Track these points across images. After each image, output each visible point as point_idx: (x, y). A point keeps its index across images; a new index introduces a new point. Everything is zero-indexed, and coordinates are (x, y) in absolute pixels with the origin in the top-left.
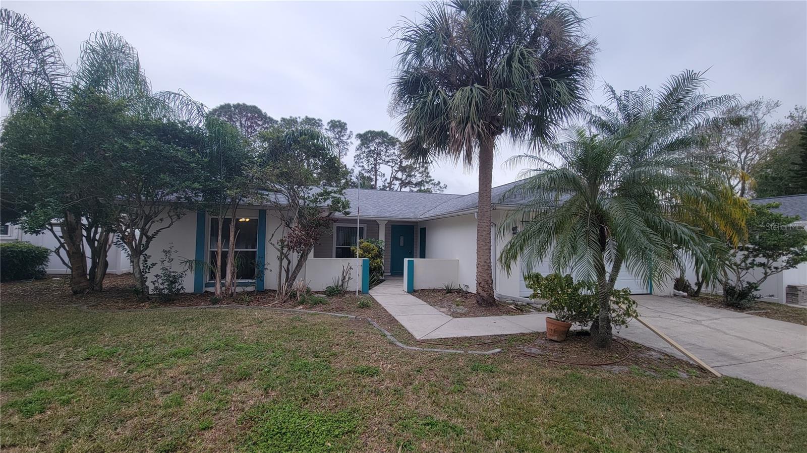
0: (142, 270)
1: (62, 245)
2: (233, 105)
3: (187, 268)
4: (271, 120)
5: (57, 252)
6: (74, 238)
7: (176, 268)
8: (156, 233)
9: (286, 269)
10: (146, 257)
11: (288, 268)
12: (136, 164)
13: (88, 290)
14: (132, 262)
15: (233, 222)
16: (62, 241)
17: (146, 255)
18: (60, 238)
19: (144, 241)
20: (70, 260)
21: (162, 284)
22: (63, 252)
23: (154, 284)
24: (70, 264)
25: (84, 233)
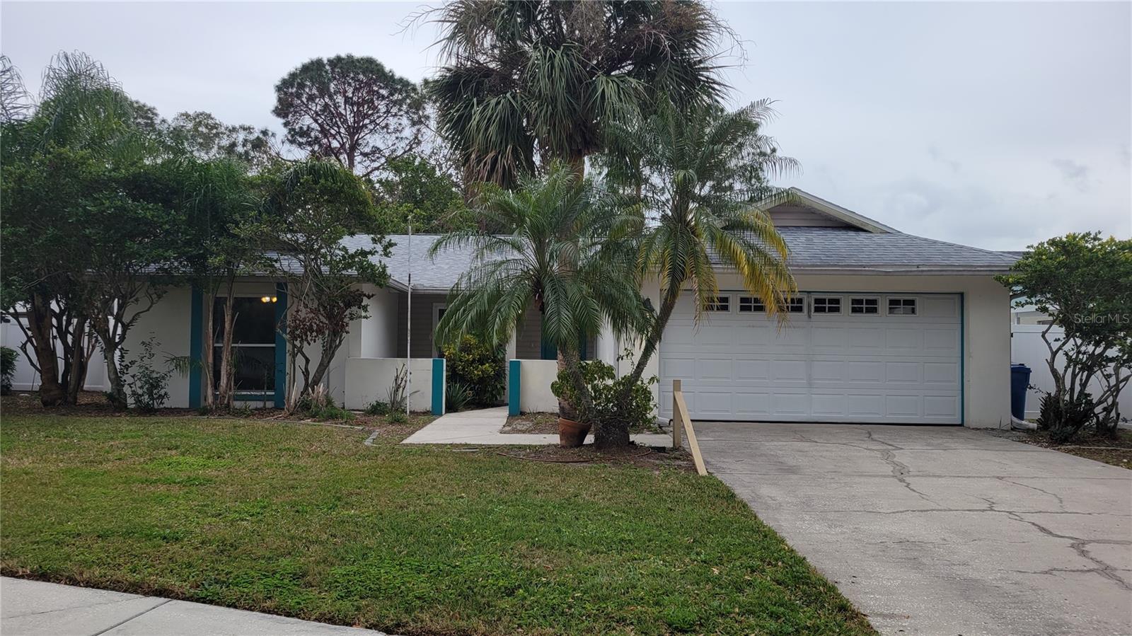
0: (118, 370)
1: (29, 339)
2: (329, 61)
3: (172, 367)
4: (405, 84)
5: (24, 348)
6: (43, 329)
7: (158, 366)
8: (134, 319)
9: (304, 370)
10: (123, 352)
11: (306, 369)
12: (101, 230)
13: (59, 401)
14: (106, 358)
15: (230, 301)
16: (30, 333)
17: (122, 348)
18: (27, 330)
19: (119, 331)
20: (38, 359)
21: (141, 387)
22: (30, 348)
23: (131, 387)
24: (38, 366)
25: (54, 321)
